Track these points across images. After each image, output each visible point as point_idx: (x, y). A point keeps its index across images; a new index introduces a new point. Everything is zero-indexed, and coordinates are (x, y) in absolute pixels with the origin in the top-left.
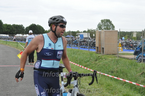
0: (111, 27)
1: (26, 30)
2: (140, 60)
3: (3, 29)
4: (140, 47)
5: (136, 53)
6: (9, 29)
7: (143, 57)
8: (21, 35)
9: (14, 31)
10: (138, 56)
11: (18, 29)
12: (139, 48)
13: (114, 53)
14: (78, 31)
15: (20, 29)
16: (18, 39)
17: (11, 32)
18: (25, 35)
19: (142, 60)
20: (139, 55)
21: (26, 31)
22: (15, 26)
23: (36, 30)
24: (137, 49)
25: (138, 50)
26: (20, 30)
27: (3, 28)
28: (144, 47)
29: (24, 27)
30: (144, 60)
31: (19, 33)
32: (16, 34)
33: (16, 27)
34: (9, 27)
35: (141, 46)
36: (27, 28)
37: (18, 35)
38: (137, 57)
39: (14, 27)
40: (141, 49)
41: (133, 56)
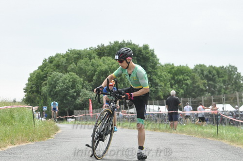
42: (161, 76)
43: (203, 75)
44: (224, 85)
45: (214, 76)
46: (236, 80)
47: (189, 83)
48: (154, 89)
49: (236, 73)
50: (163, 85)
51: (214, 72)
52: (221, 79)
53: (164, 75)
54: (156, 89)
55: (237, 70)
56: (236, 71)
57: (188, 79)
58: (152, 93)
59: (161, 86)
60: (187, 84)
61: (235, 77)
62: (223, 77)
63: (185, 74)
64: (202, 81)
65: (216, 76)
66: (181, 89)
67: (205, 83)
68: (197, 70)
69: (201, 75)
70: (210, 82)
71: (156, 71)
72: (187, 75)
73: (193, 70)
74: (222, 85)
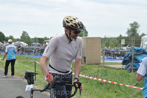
0: (83, 33)
2: (129, 70)
4: (129, 56)
5: (124, 63)
7: (134, 66)
10: (127, 65)
12: (127, 56)
13: (97, 63)
14: (46, 37)
19: (133, 70)
20: (129, 64)
24: (125, 57)
25: (127, 59)
28: (134, 56)
30: (134, 69)
35: (131, 54)
38: (125, 67)
40: (131, 58)
41: (121, 66)
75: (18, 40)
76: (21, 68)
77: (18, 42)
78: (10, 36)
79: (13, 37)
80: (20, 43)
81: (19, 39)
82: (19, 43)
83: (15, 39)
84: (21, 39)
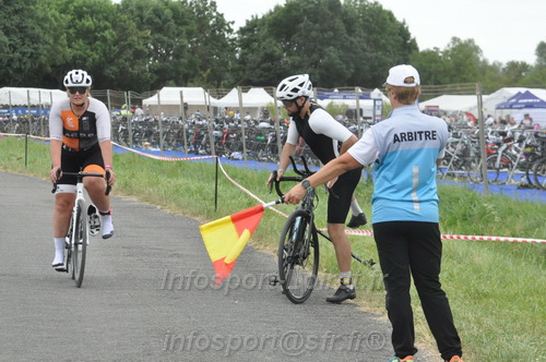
1: (245, 44)
3: (35, 40)
6: (88, 36)
8: (195, 95)
9: (138, 55)
11: (177, 42)
15: (190, 34)
16: (184, 136)
17: (110, 71)
18: (232, 98)
21: (243, 61)
22: (147, 14)
23: (333, 53)
26: (193, 51)
27: (38, 30)
29: (221, 23)
31: (182, 80)
32: (155, 87)
33: (150, 22)
34: (89, 23)
36: (252, 27)
37: (169, 95)
39: (142, 23)
42: (45, 19)
43: (142, 18)
44: (189, 42)
45: (166, 21)
46: (214, 31)
47: (109, 37)
48: (30, 50)
49: (214, 14)
50: (51, 41)
51: (168, 12)
52: (183, 28)
53: (53, 16)
54: (35, 49)
55: (215, 7)
56: (215, 10)
57: (106, 28)
58: (25, 59)
59: (47, 43)
60: (104, 39)
61: (211, 23)
62: (185, 24)
63: (100, 16)
64: (141, 34)
65: (172, 22)
66: (92, 50)
67: (148, 38)
68: (127, 6)
69: (138, 18)
70: (157, 36)
71: (32, 7)
72: (106, 19)
73: (118, 5)
74: (186, 42)
75: (516, 74)
76: (513, 298)
77: (514, 91)
78: (455, 39)
79: (476, 49)
80: (528, 95)
81: (524, 66)
82: (519, 96)
83: (494, 68)
84: (540, 67)
